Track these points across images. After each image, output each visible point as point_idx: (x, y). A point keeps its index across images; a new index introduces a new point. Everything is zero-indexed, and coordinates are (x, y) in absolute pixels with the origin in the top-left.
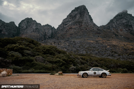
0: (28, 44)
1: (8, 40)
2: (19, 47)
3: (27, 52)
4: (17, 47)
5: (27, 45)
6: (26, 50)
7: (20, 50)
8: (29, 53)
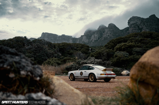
0: (141, 40)
1: (120, 39)
2: (128, 45)
3: (137, 50)
4: (125, 46)
5: (139, 41)
6: (136, 47)
7: (129, 48)
8: (139, 51)
